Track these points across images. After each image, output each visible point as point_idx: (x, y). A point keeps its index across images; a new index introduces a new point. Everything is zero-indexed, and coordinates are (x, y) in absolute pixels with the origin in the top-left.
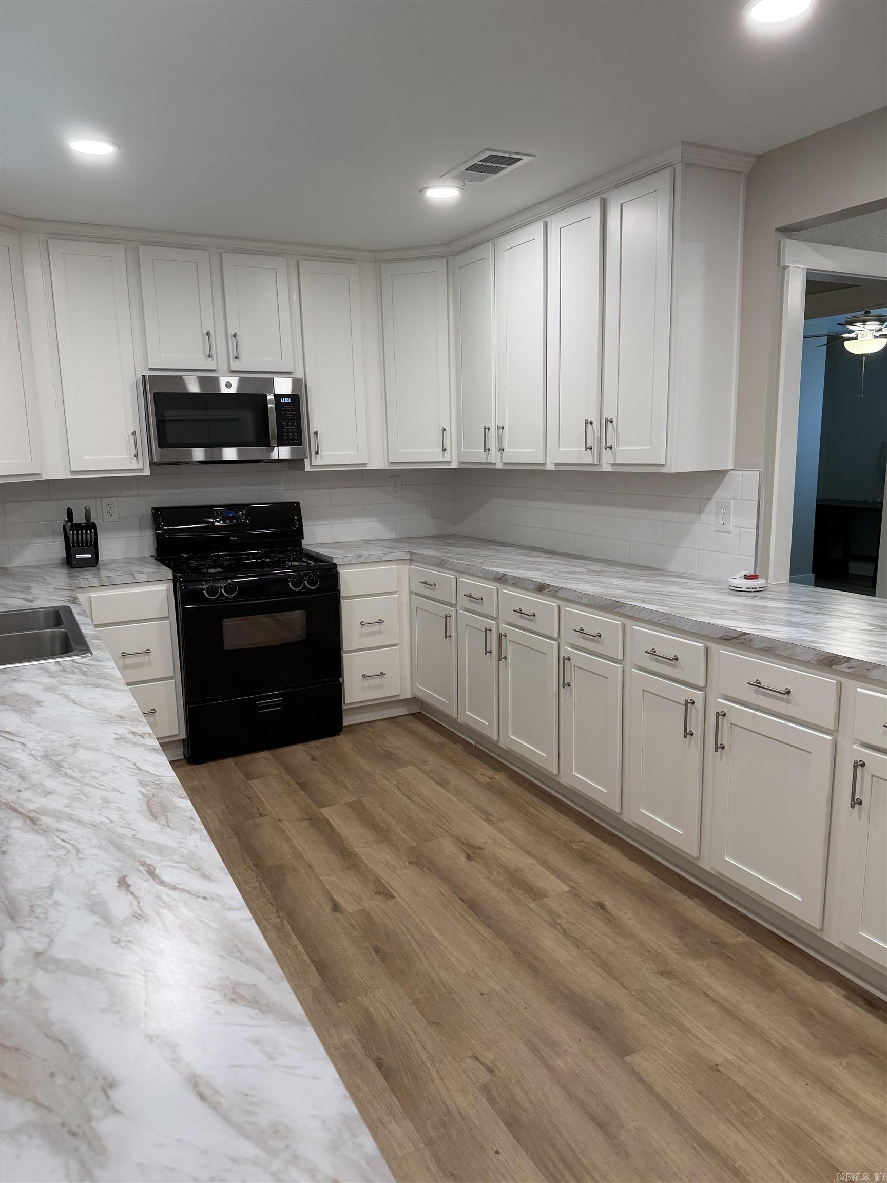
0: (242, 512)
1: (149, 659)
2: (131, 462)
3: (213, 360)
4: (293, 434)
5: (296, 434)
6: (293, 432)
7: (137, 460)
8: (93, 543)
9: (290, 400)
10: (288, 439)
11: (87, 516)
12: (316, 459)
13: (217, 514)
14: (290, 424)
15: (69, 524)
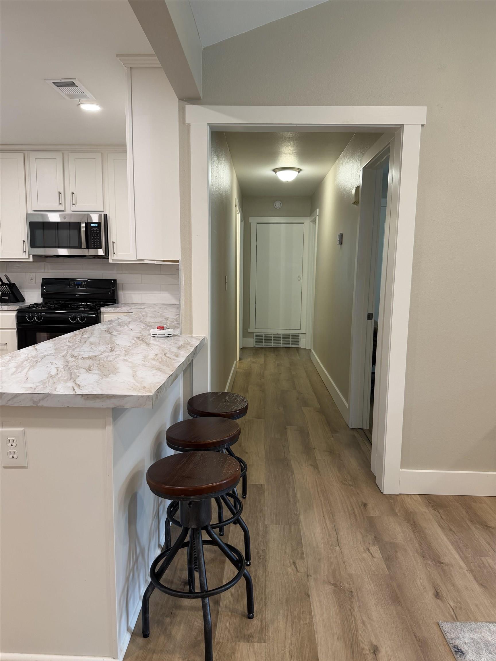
0: (85, 283)
2: (23, 254)
3: (62, 206)
5: (98, 242)
7: (26, 254)
8: (10, 292)
9: (97, 225)
10: (94, 245)
11: (8, 280)
12: (114, 257)
13: (72, 283)
14: (95, 237)
15: (1, 283)
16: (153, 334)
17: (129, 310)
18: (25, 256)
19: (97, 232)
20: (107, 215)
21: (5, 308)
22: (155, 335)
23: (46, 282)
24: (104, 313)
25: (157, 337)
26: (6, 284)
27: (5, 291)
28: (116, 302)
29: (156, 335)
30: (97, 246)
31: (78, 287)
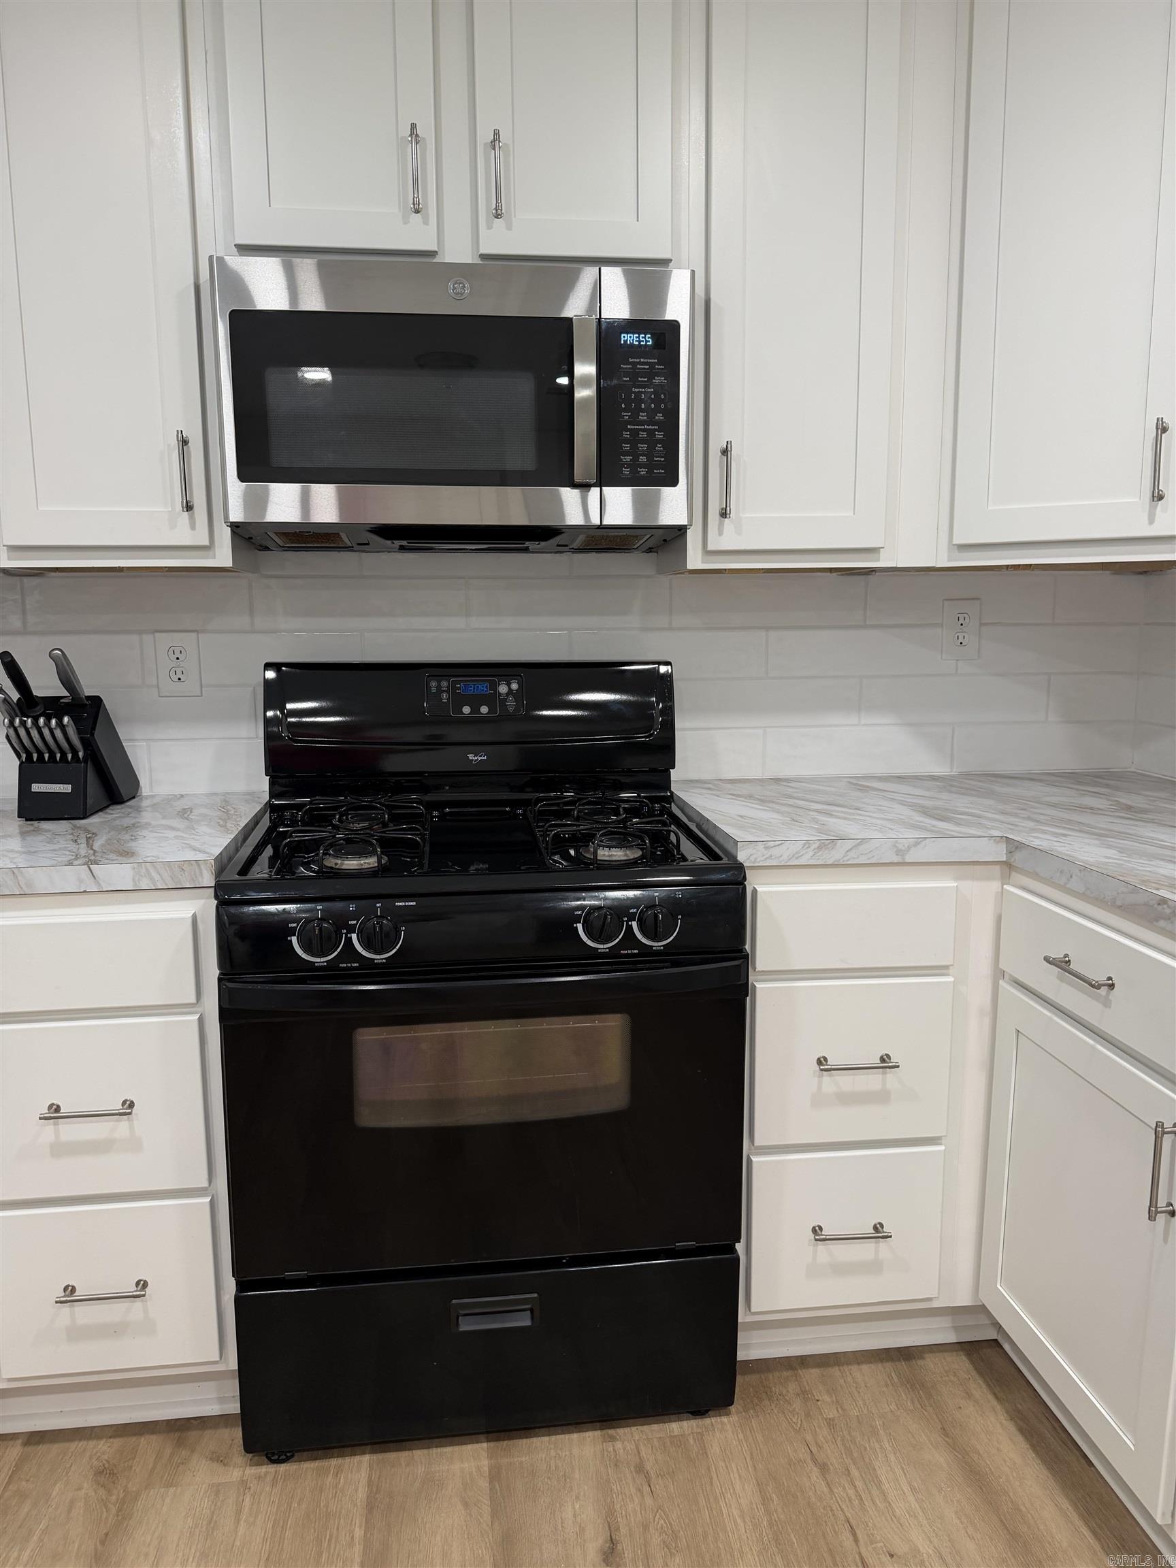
0: (509, 685)
1: (131, 1128)
2: (171, 526)
3: (426, 222)
4: (652, 447)
5: (659, 447)
6: (651, 441)
7: (192, 518)
8: (81, 754)
9: (647, 340)
10: (634, 465)
11: (67, 678)
12: (721, 533)
13: (439, 687)
14: (643, 416)
15: (15, 696)
17: (909, 848)
18: (184, 532)
19: (657, 380)
23: (288, 684)
24: (755, 873)
26: (53, 707)
27: (50, 751)
30: (651, 465)
31: (475, 710)
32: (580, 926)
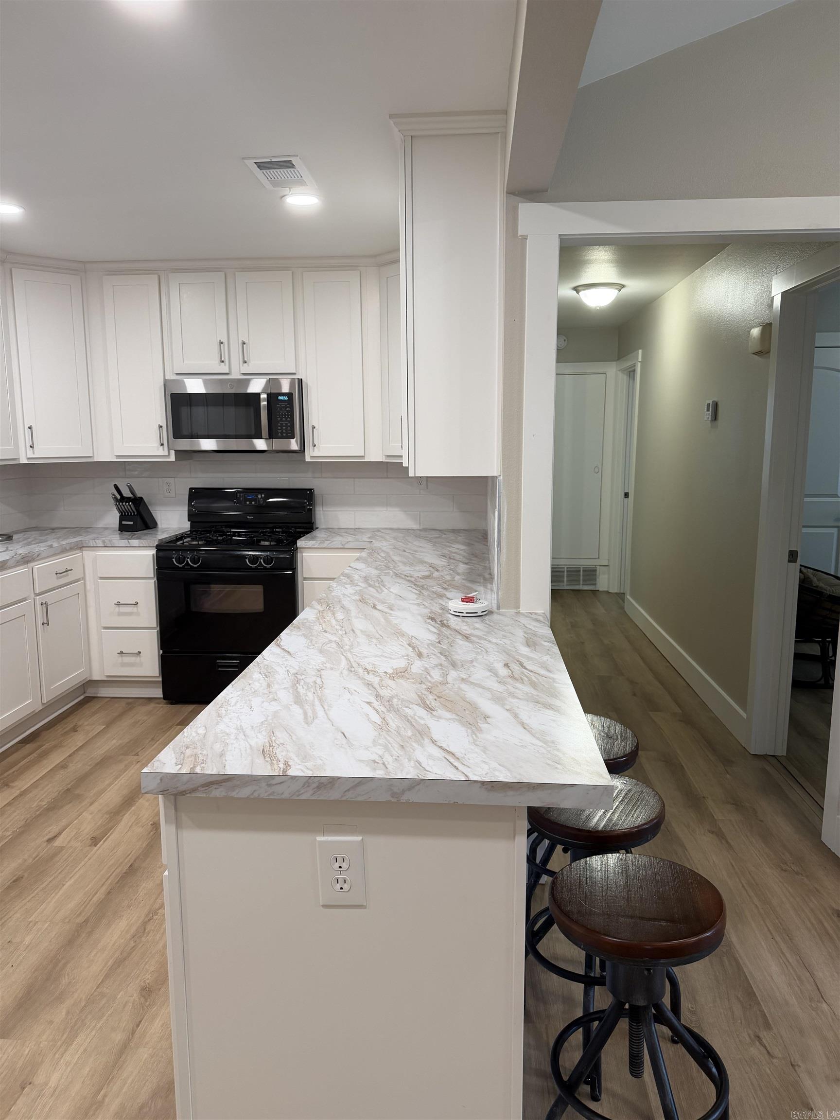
0: (261, 495)
1: (137, 609)
2: (158, 450)
3: (226, 365)
4: (286, 428)
5: (289, 428)
7: (163, 448)
8: (136, 513)
9: (286, 398)
10: (282, 433)
11: (132, 491)
12: (314, 451)
13: (240, 496)
14: (284, 419)
15: (119, 497)
16: (456, 612)
17: (346, 544)
18: (162, 451)
19: (288, 409)
20: (301, 379)
21: (135, 542)
22: (459, 612)
23: (195, 494)
24: (301, 549)
25: (463, 616)
26: (128, 499)
27: (127, 512)
28: (314, 527)
29: (463, 613)
30: (287, 433)
31: (251, 503)
32: (247, 560)
